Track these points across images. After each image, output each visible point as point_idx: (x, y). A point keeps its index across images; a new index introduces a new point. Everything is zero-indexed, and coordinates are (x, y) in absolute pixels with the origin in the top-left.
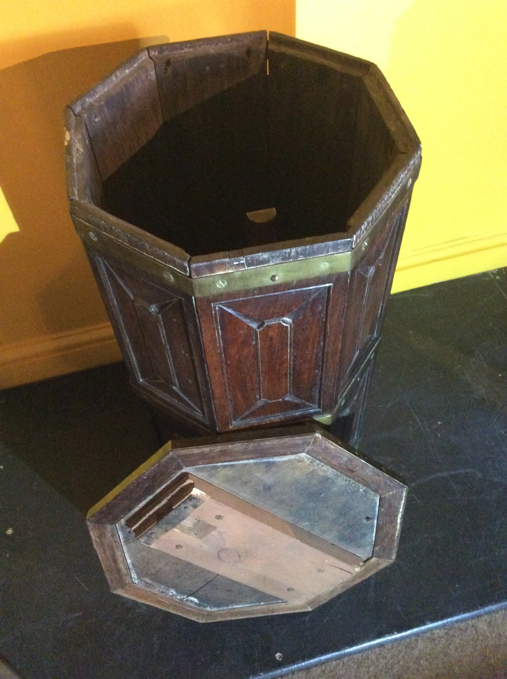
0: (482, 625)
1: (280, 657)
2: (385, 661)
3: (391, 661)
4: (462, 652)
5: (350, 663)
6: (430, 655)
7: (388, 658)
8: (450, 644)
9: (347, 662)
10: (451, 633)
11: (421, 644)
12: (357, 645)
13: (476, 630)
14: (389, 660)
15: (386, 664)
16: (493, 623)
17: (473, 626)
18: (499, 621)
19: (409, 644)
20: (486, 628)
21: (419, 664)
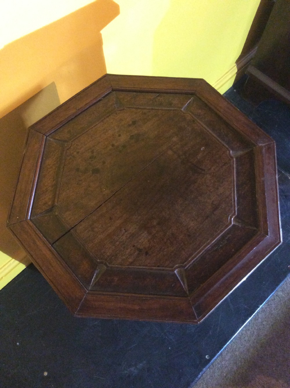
0: (280, 293)
1: (208, 357)
2: (250, 331)
3: (252, 330)
4: (277, 309)
5: (236, 341)
6: (265, 318)
7: (250, 330)
8: (271, 309)
9: (235, 341)
10: (269, 303)
11: (260, 316)
12: (236, 332)
13: (278, 297)
14: (251, 330)
15: (250, 332)
16: (283, 290)
17: (276, 296)
18: (285, 288)
19: (255, 319)
20: (282, 293)
21: (264, 325)
